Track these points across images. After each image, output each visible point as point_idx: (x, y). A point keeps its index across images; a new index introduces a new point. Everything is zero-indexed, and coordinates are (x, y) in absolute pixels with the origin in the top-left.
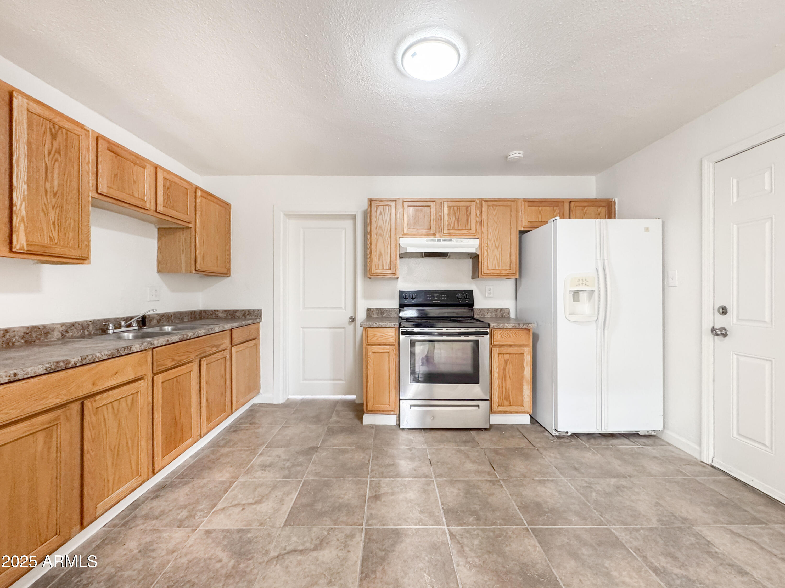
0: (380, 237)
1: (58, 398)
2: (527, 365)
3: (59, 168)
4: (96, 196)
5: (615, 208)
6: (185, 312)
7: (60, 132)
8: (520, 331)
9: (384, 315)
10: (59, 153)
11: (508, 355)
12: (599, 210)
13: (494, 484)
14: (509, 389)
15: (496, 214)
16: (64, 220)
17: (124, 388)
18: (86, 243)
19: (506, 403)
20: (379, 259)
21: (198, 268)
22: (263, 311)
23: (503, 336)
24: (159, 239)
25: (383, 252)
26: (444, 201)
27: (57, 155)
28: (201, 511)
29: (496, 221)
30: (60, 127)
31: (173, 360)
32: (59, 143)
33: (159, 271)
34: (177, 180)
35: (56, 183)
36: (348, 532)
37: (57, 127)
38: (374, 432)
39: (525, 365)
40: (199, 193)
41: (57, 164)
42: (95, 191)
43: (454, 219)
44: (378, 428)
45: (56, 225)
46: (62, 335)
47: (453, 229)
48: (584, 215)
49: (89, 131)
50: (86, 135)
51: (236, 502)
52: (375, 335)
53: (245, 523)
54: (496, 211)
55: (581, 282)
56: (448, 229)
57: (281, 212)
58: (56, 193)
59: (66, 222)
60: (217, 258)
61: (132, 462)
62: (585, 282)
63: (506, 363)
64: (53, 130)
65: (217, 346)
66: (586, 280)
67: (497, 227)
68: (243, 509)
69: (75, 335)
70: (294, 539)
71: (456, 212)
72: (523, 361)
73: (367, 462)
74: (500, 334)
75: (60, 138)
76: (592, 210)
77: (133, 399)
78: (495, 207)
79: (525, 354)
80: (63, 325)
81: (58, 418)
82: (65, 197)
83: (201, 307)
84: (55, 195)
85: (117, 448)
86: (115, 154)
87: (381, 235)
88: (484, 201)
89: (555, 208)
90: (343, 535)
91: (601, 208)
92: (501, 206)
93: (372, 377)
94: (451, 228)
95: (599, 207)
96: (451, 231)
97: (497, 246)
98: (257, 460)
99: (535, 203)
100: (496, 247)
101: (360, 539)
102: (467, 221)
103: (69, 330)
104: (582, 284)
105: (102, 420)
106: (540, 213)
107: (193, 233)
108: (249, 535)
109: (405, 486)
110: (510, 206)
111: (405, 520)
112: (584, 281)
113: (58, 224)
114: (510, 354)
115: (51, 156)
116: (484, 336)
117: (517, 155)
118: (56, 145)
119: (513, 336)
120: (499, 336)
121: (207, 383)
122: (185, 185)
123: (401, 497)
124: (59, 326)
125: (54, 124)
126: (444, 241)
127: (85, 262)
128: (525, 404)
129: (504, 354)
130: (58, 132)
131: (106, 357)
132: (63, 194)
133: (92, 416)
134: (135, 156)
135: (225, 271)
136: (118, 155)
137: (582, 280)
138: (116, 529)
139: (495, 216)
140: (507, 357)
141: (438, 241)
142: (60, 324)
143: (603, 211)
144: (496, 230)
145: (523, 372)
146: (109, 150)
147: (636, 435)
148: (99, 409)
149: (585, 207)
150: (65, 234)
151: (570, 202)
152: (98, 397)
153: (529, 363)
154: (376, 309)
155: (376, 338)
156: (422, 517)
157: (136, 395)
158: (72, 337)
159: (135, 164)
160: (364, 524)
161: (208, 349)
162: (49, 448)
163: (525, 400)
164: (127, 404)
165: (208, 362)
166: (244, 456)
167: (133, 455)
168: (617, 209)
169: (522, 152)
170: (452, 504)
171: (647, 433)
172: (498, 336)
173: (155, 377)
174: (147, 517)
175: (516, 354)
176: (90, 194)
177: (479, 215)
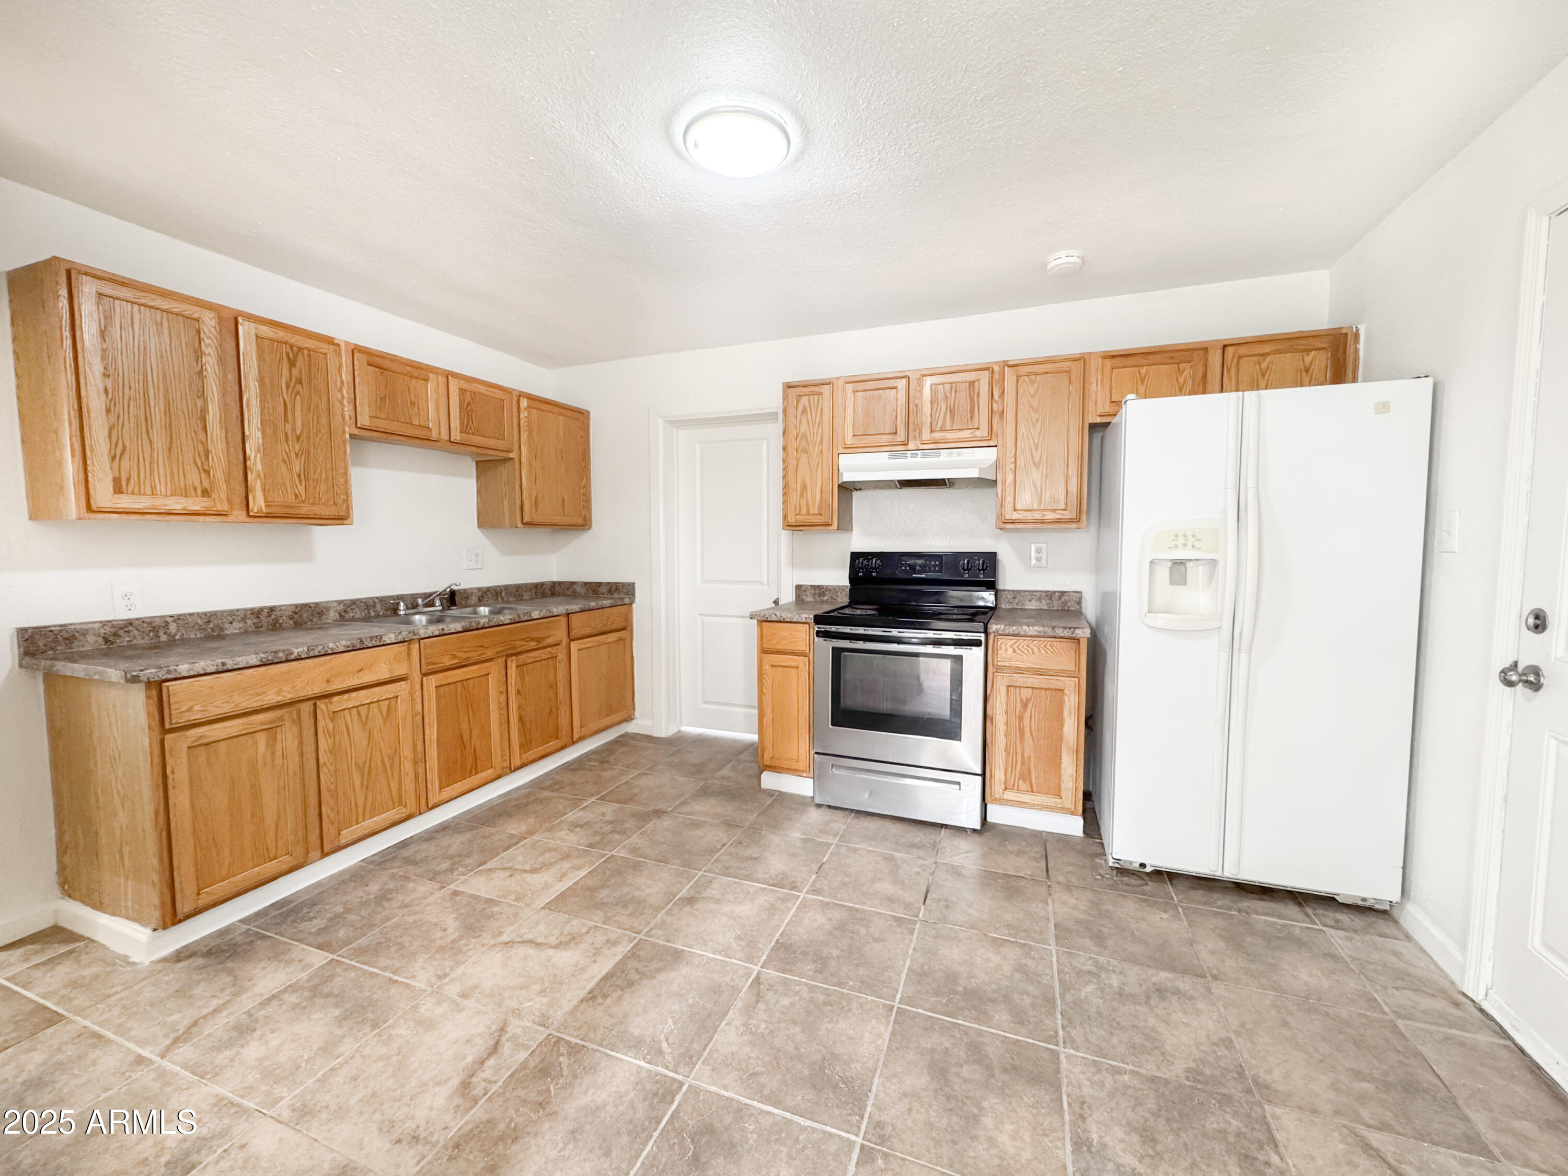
0: (803, 455)
1: (279, 695)
2: (1070, 714)
3: (302, 402)
4: (356, 432)
5: (1356, 351)
6: (526, 585)
7: (300, 355)
8: (1057, 644)
9: (825, 599)
10: (301, 383)
11: (1030, 690)
12: (1308, 359)
13: (900, 925)
14: (1029, 758)
15: (1037, 391)
16: (312, 470)
17: (377, 689)
18: (343, 497)
19: (1023, 786)
20: (802, 495)
21: (526, 519)
22: (636, 586)
23: (1018, 651)
24: (478, 478)
25: (808, 481)
26: (924, 376)
27: (299, 387)
28: (466, 866)
29: (1035, 406)
30: (300, 349)
31: (454, 657)
32: (301, 370)
33: (480, 525)
34: (482, 389)
35: (299, 424)
36: (613, 937)
37: (295, 349)
38: (769, 802)
39: (1066, 713)
40: (524, 403)
41: (298, 398)
42: (354, 425)
43: (943, 409)
44: (780, 798)
45: (302, 476)
46: (341, 615)
47: (943, 430)
48: (1263, 375)
49: (339, 345)
50: (335, 351)
51: (509, 865)
52: (774, 634)
53: (500, 893)
54: (1036, 385)
55: (1181, 540)
56: (932, 431)
57: (660, 419)
58: (300, 435)
59: (315, 472)
60: (563, 500)
61: (392, 785)
62: (1191, 540)
63: (1025, 705)
64: (291, 354)
65: (538, 640)
66: (1194, 536)
67: (1037, 420)
68: (511, 875)
69: (358, 615)
70: (542, 927)
71: (948, 395)
72: (1061, 703)
73: (719, 847)
74: (1011, 647)
75: (300, 362)
76: (1289, 361)
77: (389, 707)
78: (1033, 377)
79: (1066, 691)
80: (340, 602)
81: (281, 719)
82: (312, 441)
83: (555, 578)
84: (298, 438)
85: (367, 764)
86: (380, 368)
87: (805, 451)
88: (1010, 366)
89: (1182, 366)
90: (605, 938)
91: (1313, 353)
92: (1045, 373)
93: (770, 708)
94: (938, 429)
95: (1308, 351)
96: (937, 435)
97: (1037, 460)
98: (572, 816)
99: (1130, 361)
100: (1034, 462)
101: (623, 949)
102: (972, 412)
103: (348, 610)
104: (1185, 545)
105: (344, 728)
106: (1143, 381)
107: (517, 467)
108: (496, 909)
109: (749, 893)
110: (1069, 372)
111: (705, 942)
112: (1190, 537)
113: (305, 476)
114: (1033, 688)
115: (290, 390)
116: (974, 648)
117: (1064, 260)
118: (294, 371)
119: (1040, 651)
120: (1010, 651)
121: (519, 692)
122: (499, 394)
123: (726, 909)
124: (335, 605)
125: (292, 347)
126: (924, 456)
127: (345, 522)
128: (1063, 794)
129: (1020, 687)
130: (297, 355)
131: (343, 649)
132: (308, 438)
133: (328, 721)
134: (413, 367)
135: (581, 521)
136: (384, 369)
137: (1185, 536)
138: (371, 867)
139: (1033, 396)
140: (1026, 693)
141: (913, 456)
142: (337, 601)
143: (1320, 360)
144: (1034, 426)
145: (1062, 729)
146: (369, 364)
147: (1328, 901)
148: (339, 714)
149: (1267, 354)
150: (315, 488)
151: (1225, 346)
152: (335, 699)
153: (1074, 711)
154: (811, 586)
155: (775, 641)
156: (734, 945)
157: (393, 701)
158: (353, 620)
159: (412, 377)
160: (644, 932)
161: (519, 643)
162: (273, 753)
163: (1063, 786)
164: (381, 712)
165: (520, 663)
166: (561, 807)
167: (392, 777)
168: (1361, 353)
169: (1076, 252)
170: (797, 938)
171: (1360, 903)
172: (1006, 650)
173: (424, 679)
174: (407, 861)
175: (1046, 689)
176: (347, 429)
177: (1000, 397)
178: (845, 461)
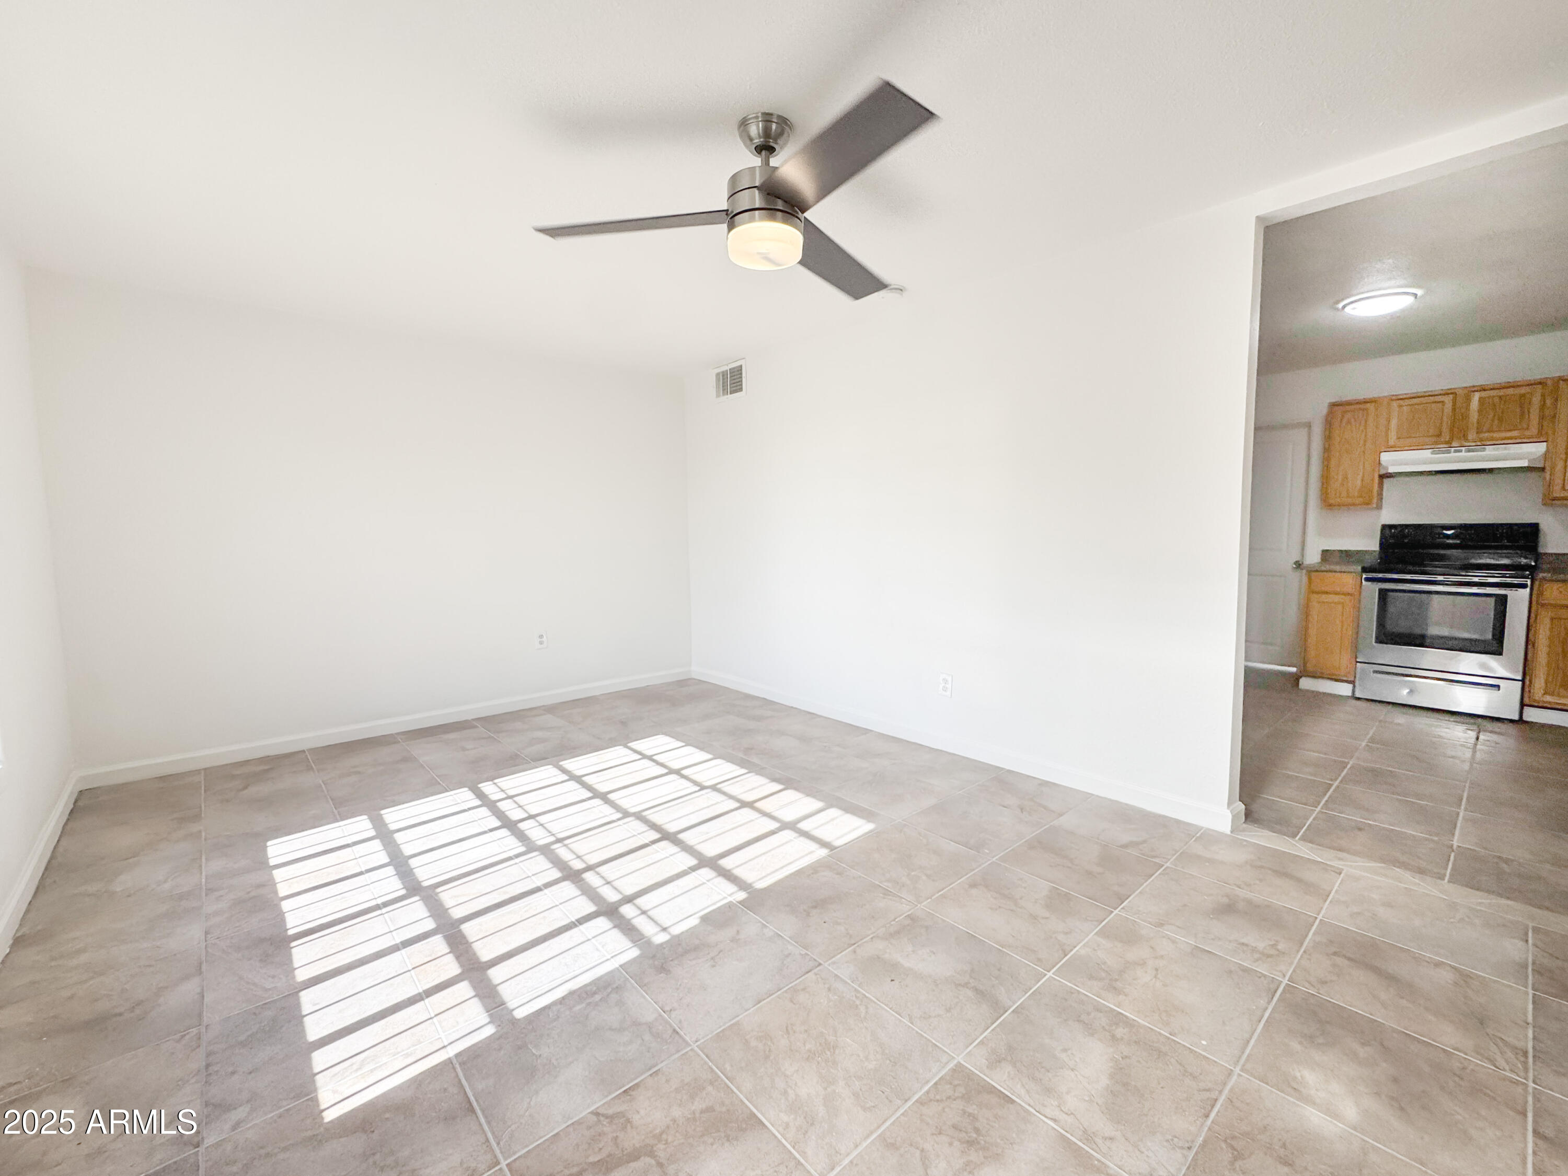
0: (1345, 454)
9: (1351, 560)
19: (1563, 692)
20: (1343, 483)
23: (1564, 592)
25: (1349, 474)
26: (1473, 391)
43: (1492, 416)
44: (1319, 694)
47: (1489, 431)
52: (1322, 580)
56: (1478, 433)
71: (1497, 405)
74: (1557, 589)
87: (1347, 451)
88: (1564, 380)
93: (1315, 632)
94: (1485, 430)
96: (1484, 435)
102: (1522, 417)
116: (1519, 589)
120: (1556, 592)
126: (1469, 451)
129: (1565, 619)
141: (1456, 451)
154: (1338, 550)
172: (1552, 592)
177: (1551, 404)
178: (1386, 457)
